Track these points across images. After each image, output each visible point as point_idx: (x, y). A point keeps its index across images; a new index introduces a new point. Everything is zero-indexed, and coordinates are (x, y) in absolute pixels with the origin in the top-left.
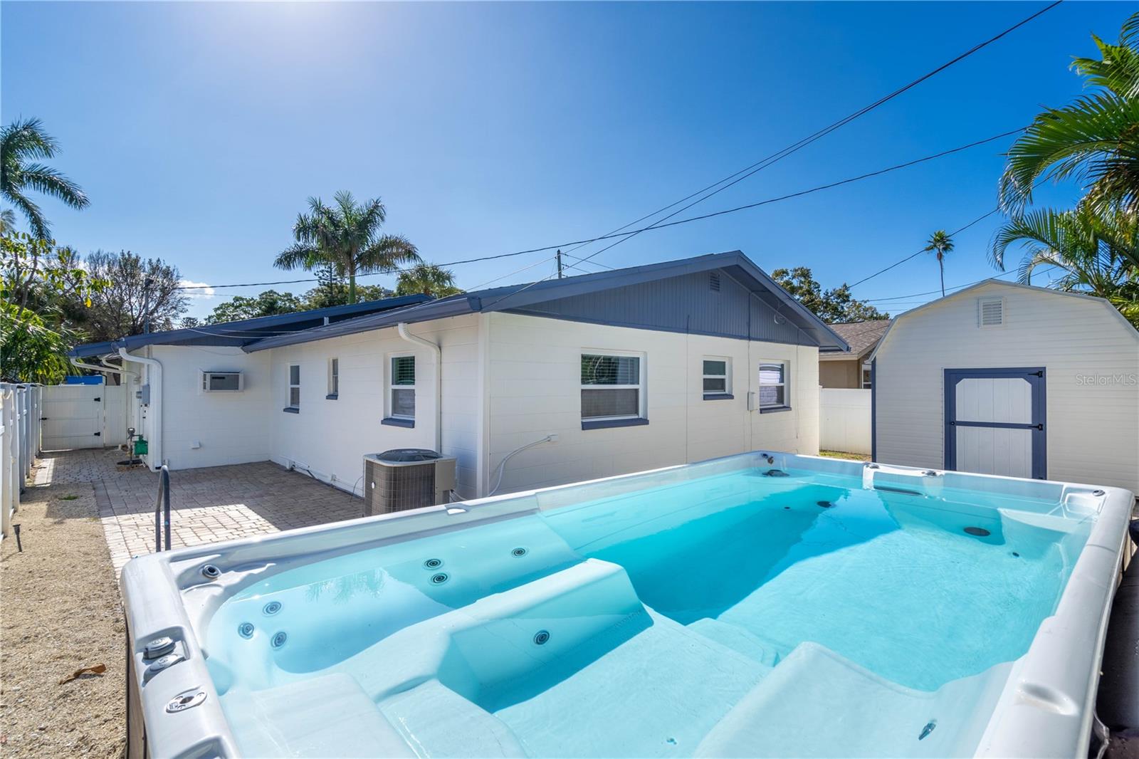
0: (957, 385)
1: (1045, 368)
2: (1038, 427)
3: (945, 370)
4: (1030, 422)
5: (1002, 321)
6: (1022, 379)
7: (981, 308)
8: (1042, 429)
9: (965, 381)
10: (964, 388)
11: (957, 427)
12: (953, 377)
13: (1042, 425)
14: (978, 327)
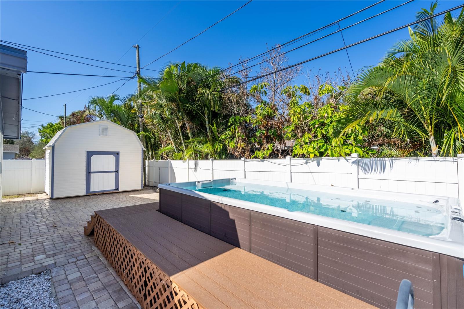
0: (91, 158)
1: (119, 152)
2: (117, 172)
3: (87, 151)
4: (115, 170)
5: (108, 135)
6: (113, 156)
7: (101, 129)
8: (118, 172)
9: (94, 156)
10: (94, 158)
11: (91, 174)
12: (90, 154)
13: (118, 171)
14: (100, 136)
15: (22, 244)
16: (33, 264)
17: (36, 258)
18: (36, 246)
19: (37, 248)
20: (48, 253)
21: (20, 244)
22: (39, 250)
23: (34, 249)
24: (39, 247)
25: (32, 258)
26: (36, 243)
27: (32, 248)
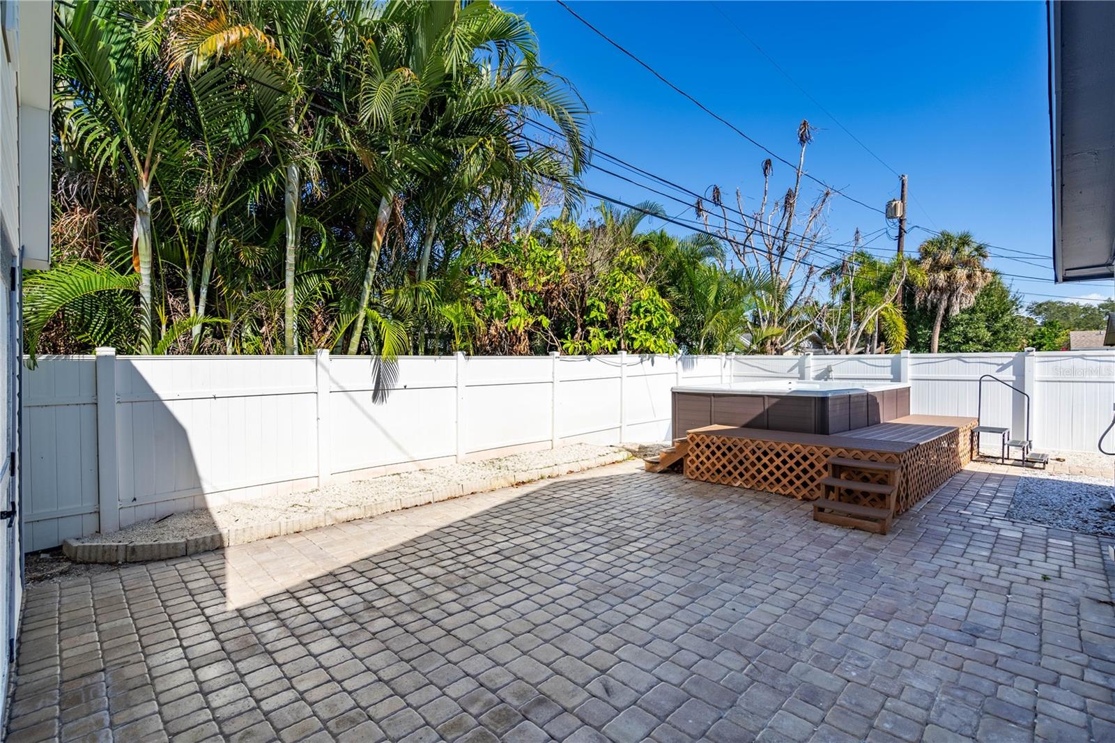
15: (1040, 577)
16: (1026, 531)
17: (1019, 535)
18: (1006, 557)
19: (1008, 552)
20: (993, 533)
21: (1045, 578)
22: (1006, 547)
23: (1016, 553)
24: (1002, 551)
25: (1025, 538)
26: (1005, 563)
27: (1018, 556)
